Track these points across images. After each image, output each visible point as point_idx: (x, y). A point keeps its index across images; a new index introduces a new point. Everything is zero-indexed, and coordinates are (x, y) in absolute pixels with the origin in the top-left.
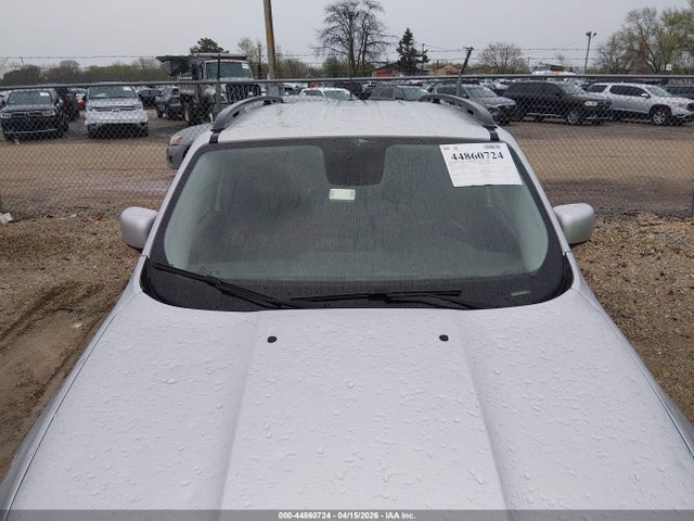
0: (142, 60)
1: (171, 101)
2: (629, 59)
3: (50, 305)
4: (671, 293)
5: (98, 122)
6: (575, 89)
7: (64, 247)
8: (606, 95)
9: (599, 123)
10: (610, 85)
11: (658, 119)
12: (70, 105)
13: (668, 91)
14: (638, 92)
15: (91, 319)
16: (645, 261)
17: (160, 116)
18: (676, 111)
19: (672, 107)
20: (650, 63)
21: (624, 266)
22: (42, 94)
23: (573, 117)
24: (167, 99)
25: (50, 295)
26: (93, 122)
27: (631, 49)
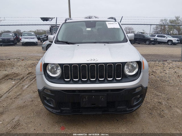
0: (37, 30)
1: (44, 38)
2: (161, 31)
3: (7, 78)
4: (178, 76)
5: (25, 41)
6: (148, 36)
7: (12, 66)
8: (156, 37)
9: (155, 44)
10: (157, 35)
11: (170, 43)
12: (18, 38)
13: (172, 36)
14: (164, 37)
15: (17, 81)
16: (170, 70)
17: (41, 42)
18: (174, 41)
19: (173, 40)
20: (166, 32)
21: (165, 71)
22: (10, 34)
23: (147, 42)
24: (43, 37)
25: (7, 76)
26: (23, 41)
27: (161, 29)
